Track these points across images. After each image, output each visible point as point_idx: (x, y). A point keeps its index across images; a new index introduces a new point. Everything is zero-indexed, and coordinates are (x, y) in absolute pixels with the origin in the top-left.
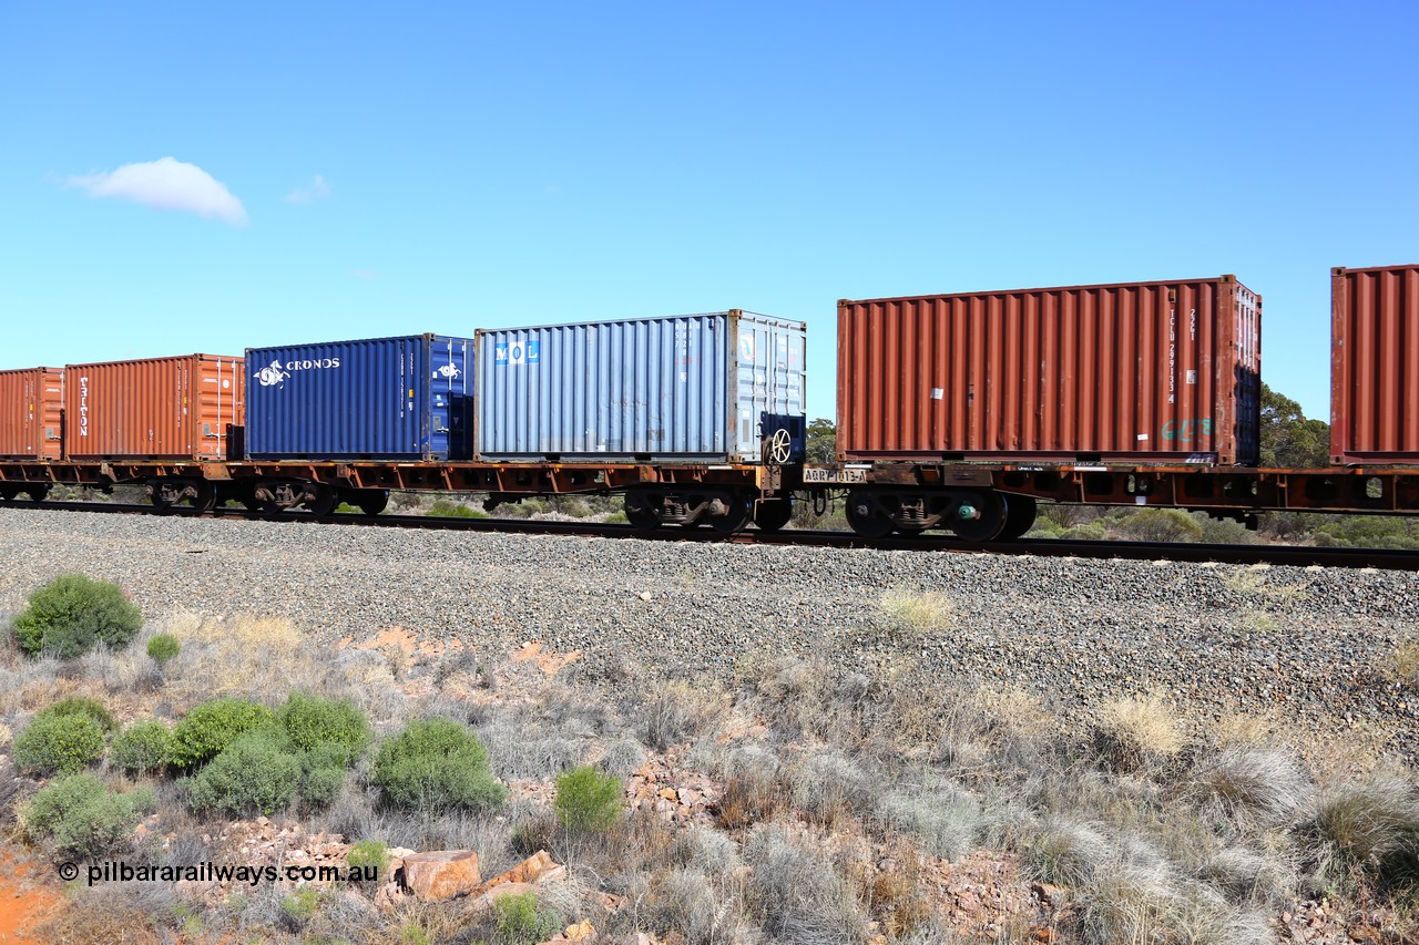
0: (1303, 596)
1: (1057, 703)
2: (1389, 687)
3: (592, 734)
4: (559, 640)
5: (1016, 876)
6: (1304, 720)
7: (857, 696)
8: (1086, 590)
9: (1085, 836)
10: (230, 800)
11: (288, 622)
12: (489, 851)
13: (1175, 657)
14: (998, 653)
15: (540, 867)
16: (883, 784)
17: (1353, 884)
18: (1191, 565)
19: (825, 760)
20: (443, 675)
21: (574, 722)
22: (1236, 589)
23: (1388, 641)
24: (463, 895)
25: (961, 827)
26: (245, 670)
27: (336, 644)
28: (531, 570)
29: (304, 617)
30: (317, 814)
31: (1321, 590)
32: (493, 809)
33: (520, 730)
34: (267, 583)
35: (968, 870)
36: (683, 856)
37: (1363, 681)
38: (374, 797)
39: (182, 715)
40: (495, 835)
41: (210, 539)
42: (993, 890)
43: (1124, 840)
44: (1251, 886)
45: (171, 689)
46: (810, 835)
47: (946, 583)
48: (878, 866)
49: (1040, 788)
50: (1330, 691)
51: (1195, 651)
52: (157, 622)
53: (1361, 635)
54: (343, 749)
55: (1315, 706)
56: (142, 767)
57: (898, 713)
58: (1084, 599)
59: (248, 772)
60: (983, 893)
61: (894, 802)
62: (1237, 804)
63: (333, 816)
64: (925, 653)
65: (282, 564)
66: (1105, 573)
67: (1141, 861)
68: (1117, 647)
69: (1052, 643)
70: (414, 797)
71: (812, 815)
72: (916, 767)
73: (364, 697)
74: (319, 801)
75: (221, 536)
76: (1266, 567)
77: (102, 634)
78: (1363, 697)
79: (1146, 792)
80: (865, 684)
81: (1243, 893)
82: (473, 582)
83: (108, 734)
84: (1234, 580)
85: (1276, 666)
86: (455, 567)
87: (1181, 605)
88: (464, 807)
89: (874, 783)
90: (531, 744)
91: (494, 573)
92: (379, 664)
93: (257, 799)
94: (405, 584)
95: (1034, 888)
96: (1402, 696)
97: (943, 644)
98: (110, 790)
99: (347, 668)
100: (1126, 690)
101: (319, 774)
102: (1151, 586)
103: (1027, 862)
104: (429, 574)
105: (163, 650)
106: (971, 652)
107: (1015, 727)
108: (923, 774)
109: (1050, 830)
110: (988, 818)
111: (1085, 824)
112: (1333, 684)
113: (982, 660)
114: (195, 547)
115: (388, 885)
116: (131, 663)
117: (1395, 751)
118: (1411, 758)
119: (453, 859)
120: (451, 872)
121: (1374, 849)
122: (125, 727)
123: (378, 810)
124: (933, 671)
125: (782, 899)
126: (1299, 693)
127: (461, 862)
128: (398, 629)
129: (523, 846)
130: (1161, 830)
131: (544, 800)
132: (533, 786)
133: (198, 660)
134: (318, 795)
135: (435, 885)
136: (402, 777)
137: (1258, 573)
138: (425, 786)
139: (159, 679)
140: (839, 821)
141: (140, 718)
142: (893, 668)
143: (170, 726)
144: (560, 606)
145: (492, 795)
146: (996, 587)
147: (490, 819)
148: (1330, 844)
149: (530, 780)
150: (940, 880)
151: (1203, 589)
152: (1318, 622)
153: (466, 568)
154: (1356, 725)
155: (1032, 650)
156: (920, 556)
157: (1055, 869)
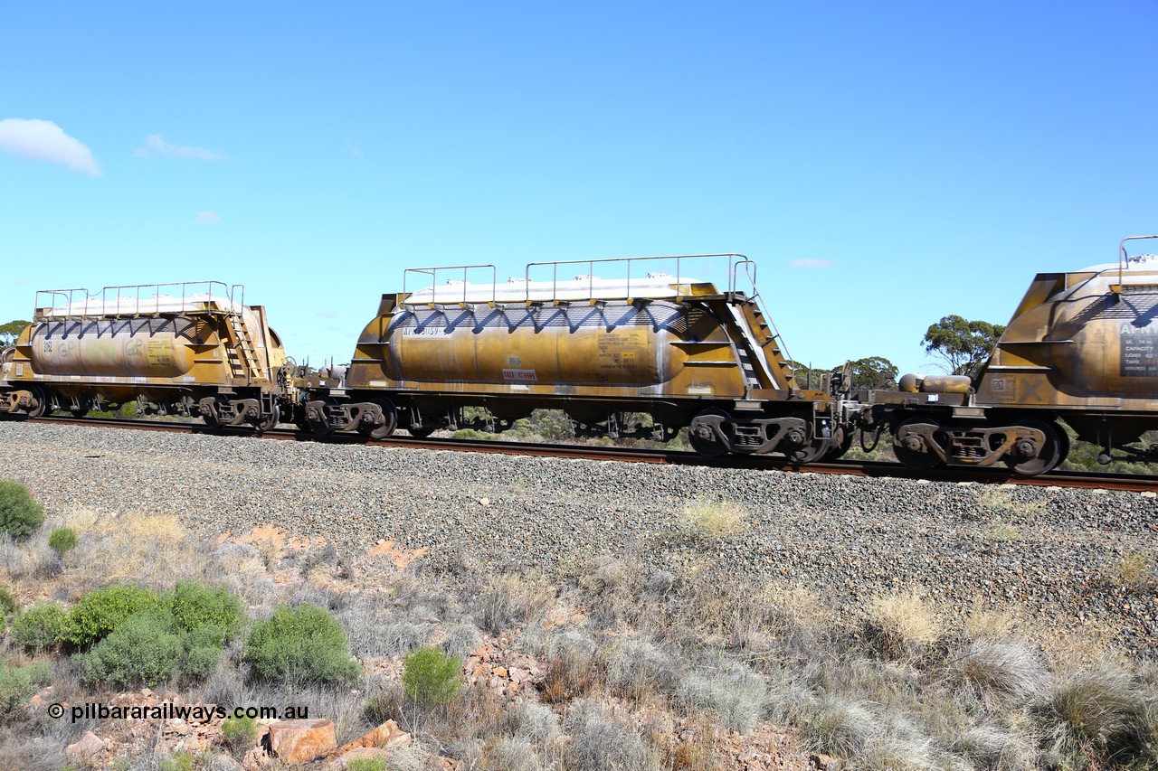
0: (1044, 512)
1: (833, 599)
2: (1116, 591)
3: (436, 619)
4: (409, 538)
5: (797, 747)
6: (1043, 617)
7: (662, 590)
8: (860, 503)
9: (856, 713)
10: (118, 674)
11: (175, 519)
12: (345, 720)
13: (935, 562)
14: (784, 555)
15: (388, 734)
16: (685, 666)
17: (1084, 759)
18: (950, 483)
19: (634, 646)
20: (308, 566)
21: (421, 609)
22: (987, 504)
23: (1115, 551)
24: (321, 758)
25: (750, 705)
26: (135, 560)
27: (216, 539)
28: (386, 477)
29: (188, 515)
30: (195, 687)
31: (1059, 507)
32: (349, 684)
33: (374, 615)
34: (157, 484)
35: (756, 742)
36: (513, 726)
37: (1094, 585)
38: (245, 672)
39: (77, 600)
40: (350, 706)
41: (106, 446)
42: (777, 759)
43: (889, 718)
44: (997, 759)
45: (69, 576)
46: (620, 708)
47: (742, 495)
48: (679, 737)
49: (818, 672)
50: (1065, 593)
51: (952, 557)
52: (57, 517)
53: (1093, 546)
54: (221, 630)
55: (1053, 606)
56: (40, 644)
57: (698, 605)
58: (858, 511)
59: (135, 650)
60: (768, 762)
61: (693, 682)
62: (985, 689)
63: (209, 689)
64: (722, 555)
65: (170, 469)
66: (876, 489)
67: (903, 735)
68: (886, 552)
69: (830, 548)
70: (281, 672)
71: (625, 692)
72: (712, 652)
73: (240, 586)
74: (197, 675)
75: (117, 444)
76: (1013, 486)
77: (8, 528)
78: (1093, 598)
79: (908, 677)
80: (671, 580)
81: (990, 765)
82: (336, 487)
83: (10, 616)
84: (985, 497)
85: (1020, 571)
86: (321, 474)
87: (941, 517)
88: (323, 681)
89: (677, 666)
90: (383, 628)
91: (355, 479)
92: (253, 556)
93: (142, 673)
94: (277, 487)
95: (812, 758)
96: (1126, 598)
97: (738, 547)
98: (10, 664)
99: (224, 560)
100: (892, 589)
101: (198, 651)
102: (915, 501)
103: (806, 735)
104: (298, 479)
105: (63, 542)
106: (761, 554)
107: (797, 620)
108: (718, 657)
109: (826, 708)
110: (773, 697)
111: (857, 704)
112: (1068, 587)
113: (770, 561)
114: (93, 453)
115: (256, 749)
116: (35, 552)
117: (1120, 646)
118: (1134, 652)
119: (314, 726)
120: (311, 737)
121: (1101, 729)
122: (26, 609)
123: (248, 684)
124: (729, 570)
125: (597, 764)
126: (1040, 594)
127: (320, 730)
128: (270, 527)
129: (374, 716)
130: (920, 710)
131: (393, 676)
132: (384, 664)
133: (93, 551)
134: (196, 670)
135: (296, 750)
136: (270, 656)
137: (1006, 491)
138: (291, 663)
139: (58, 567)
140: (647, 697)
141: (39, 601)
142: (694, 567)
143: (66, 609)
144: (410, 509)
145: (348, 671)
146: (783, 499)
147: (345, 691)
148: (1064, 724)
149: (381, 658)
150: (732, 750)
151: (959, 504)
152: (1056, 534)
153: (330, 475)
154: (1089, 622)
155: (813, 554)
156: (719, 472)
157: (831, 741)
